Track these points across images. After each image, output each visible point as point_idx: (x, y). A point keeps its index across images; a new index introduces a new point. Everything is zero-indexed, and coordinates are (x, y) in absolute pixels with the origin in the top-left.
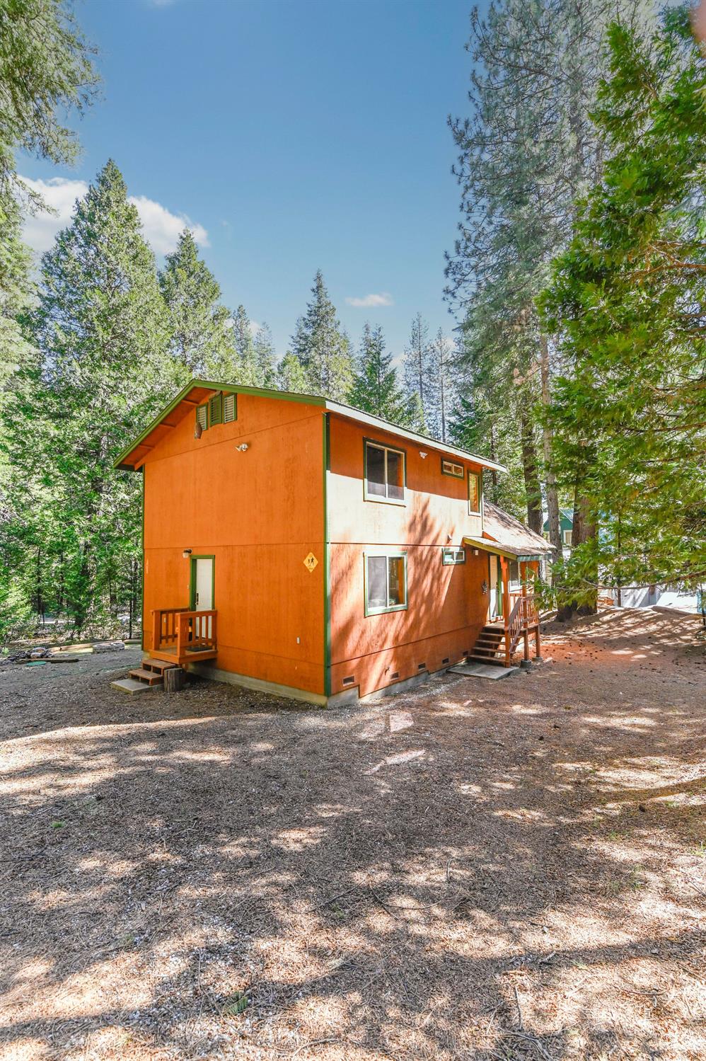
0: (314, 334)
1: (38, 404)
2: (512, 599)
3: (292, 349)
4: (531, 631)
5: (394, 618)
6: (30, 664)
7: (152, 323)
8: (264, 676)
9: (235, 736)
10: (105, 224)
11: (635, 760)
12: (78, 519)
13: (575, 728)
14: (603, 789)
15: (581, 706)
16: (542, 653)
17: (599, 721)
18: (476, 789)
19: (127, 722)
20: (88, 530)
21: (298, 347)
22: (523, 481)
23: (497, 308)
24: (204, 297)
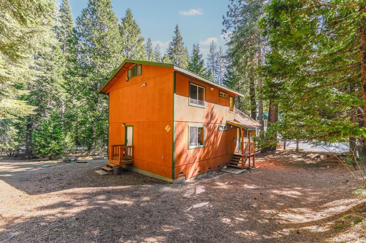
0: (175, 47)
1: (76, 71)
2: (244, 144)
3: (167, 53)
4: (251, 156)
5: (199, 150)
6: (69, 163)
7: (116, 43)
8: (150, 171)
9: (136, 194)
10: (99, 6)
11: (294, 210)
12: (89, 112)
13: (269, 194)
14: (281, 222)
15: (271, 186)
16: (255, 164)
17: (278, 192)
18: (229, 220)
19: (97, 187)
20: (93, 116)
21: (169, 53)
22: (250, 101)
23: (242, 36)
24: (135, 33)
